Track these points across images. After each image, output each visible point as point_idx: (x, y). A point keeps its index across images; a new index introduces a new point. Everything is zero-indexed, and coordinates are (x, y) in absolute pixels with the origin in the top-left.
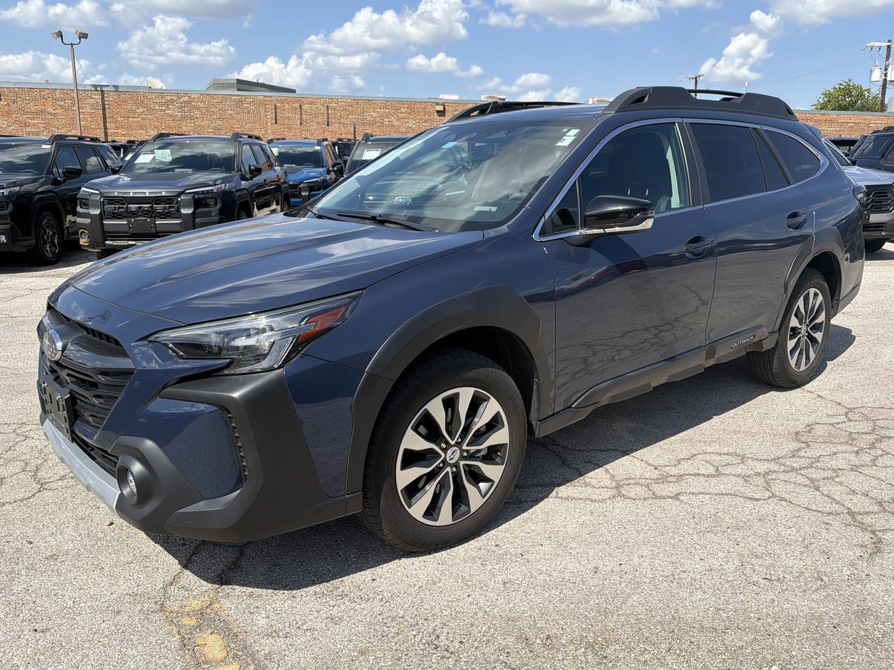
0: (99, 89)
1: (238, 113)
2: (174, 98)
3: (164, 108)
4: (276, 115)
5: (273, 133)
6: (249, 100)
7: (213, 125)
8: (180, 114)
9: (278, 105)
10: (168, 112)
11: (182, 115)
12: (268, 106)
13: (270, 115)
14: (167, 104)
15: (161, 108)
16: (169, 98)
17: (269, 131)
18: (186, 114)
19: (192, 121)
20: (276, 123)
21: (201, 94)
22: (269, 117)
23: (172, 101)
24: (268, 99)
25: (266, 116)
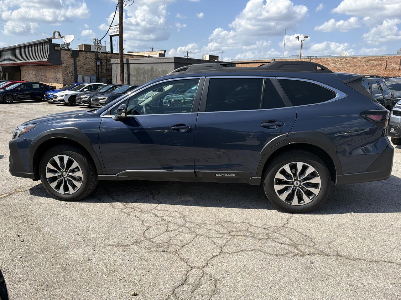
0: (309, 58)
1: (367, 65)
2: (339, 60)
3: (334, 64)
4: (386, 65)
5: (383, 74)
6: (374, 59)
7: (354, 71)
8: (340, 67)
9: (389, 60)
10: (335, 66)
11: (341, 67)
12: (383, 61)
13: (383, 66)
14: (335, 63)
15: (333, 64)
16: (337, 60)
17: (381, 73)
18: (343, 66)
19: (345, 70)
20: (386, 69)
21: (351, 58)
22: (382, 66)
23: (338, 61)
24: (384, 58)
25: (381, 66)
